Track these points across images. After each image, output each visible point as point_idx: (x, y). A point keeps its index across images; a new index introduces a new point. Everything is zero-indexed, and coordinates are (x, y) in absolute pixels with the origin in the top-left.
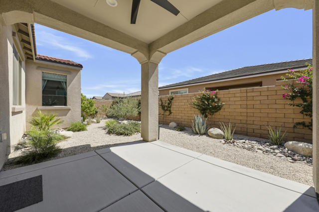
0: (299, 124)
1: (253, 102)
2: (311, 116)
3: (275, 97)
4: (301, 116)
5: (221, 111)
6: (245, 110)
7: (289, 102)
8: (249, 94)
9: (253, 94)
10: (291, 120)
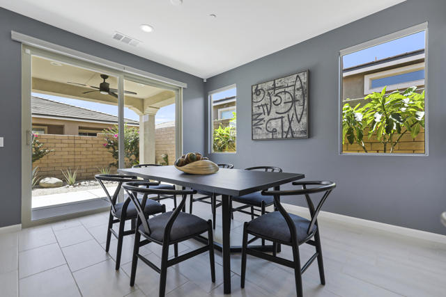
0: (111, 164)
1: (81, 149)
2: (117, 158)
3: (97, 146)
4: (112, 159)
5: (43, 158)
6: (72, 157)
7: (106, 149)
8: (76, 142)
9: (80, 142)
10: (106, 162)
